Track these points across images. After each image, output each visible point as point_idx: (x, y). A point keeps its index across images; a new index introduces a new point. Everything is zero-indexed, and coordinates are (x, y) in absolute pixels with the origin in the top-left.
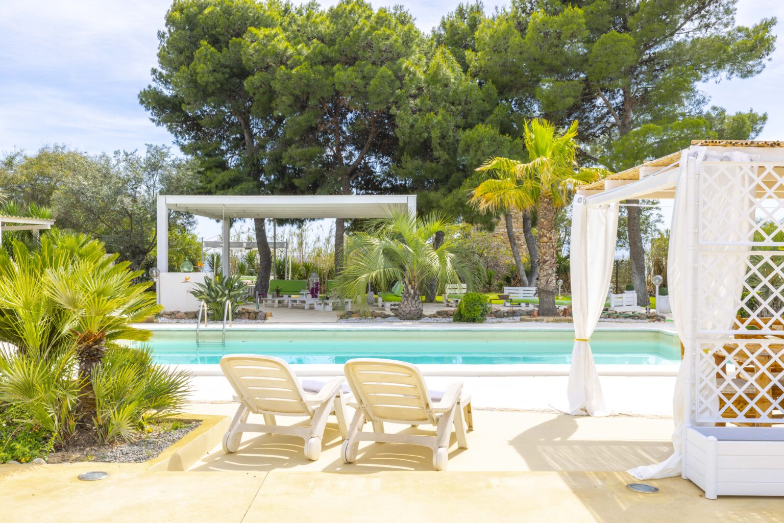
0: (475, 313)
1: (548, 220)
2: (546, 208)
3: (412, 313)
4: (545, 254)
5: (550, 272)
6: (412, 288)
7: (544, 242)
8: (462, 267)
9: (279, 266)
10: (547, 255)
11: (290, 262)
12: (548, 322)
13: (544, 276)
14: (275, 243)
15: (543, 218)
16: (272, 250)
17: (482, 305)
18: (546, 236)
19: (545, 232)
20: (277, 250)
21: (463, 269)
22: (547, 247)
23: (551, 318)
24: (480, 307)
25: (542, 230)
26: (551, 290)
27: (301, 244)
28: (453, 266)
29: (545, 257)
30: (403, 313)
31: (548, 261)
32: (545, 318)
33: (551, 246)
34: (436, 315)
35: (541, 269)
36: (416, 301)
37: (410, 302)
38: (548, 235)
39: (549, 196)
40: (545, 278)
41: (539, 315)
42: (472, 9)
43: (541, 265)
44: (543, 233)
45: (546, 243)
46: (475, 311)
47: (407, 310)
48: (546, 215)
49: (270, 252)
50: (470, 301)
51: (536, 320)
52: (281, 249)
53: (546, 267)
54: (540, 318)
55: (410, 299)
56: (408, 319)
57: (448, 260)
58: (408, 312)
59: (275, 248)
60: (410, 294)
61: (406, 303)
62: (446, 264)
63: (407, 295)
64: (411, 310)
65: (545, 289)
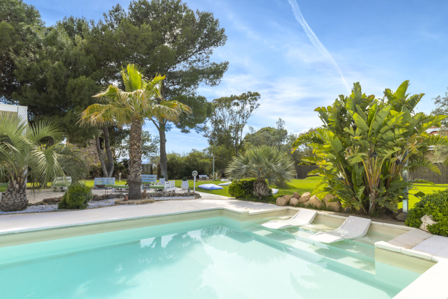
0: (79, 202)
1: (137, 134)
2: (136, 126)
3: (16, 204)
4: (135, 157)
5: (138, 169)
6: (17, 183)
7: (135, 149)
8: (68, 165)
10: (137, 157)
12: (137, 204)
13: (134, 172)
15: (134, 132)
17: (85, 195)
18: (136, 145)
19: (136, 142)
21: (69, 167)
22: (137, 152)
23: (139, 201)
24: (84, 197)
25: (134, 140)
26: (138, 181)
28: (60, 164)
29: (135, 159)
30: (5, 205)
31: (137, 161)
32: (135, 201)
33: (139, 152)
34: (43, 203)
35: (131, 167)
36: (21, 194)
37: (14, 196)
38: (137, 144)
39: (139, 118)
40: (135, 173)
41: (129, 199)
42: (79, 20)
43: (131, 164)
44: (134, 143)
45: (136, 149)
46: (79, 200)
47: (11, 203)
48: (136, 130)
50: (75, 193)
51: (129, 204)
53: (135, 166)
54: (130, 201)
55: (14, 193)
56: (10, 211)
57: (55, 159)
58: (11, 204)
60: (14, 189)
61: (9, 196)
62: (54, 163)
63: (11, 189)
64: (15, 202)
65: (134, 181)
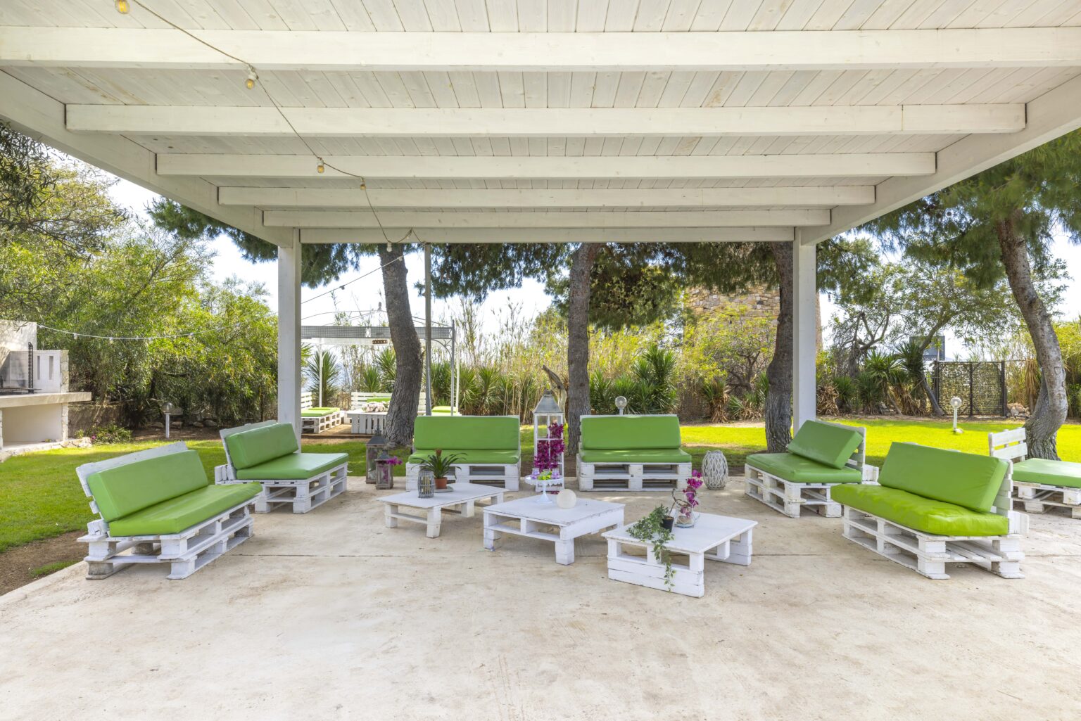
9: (438, 373)
11: (458, 367)
14: (428, 328)
16: (423, 342)
20: (433, 343)
27: (471, 337)
49: (418, 345)
52: (442, 341)
59: (429, 339)
